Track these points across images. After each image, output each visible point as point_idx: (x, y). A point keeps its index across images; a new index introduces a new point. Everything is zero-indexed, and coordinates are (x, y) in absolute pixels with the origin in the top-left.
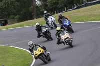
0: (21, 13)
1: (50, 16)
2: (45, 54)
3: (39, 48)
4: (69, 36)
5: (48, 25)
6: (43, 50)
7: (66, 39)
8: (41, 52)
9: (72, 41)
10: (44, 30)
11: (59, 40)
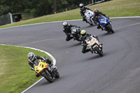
0: (39, 5)
1: (87, 10)
2: (49, 69)
3: (41, 63)
4: (97, 42)
5: (87, 22)
6: (47, 64)
7: (93, 45)
8: (44, 67)
9: (101, 48)
10: (74, 30)
11: (85, 47)
